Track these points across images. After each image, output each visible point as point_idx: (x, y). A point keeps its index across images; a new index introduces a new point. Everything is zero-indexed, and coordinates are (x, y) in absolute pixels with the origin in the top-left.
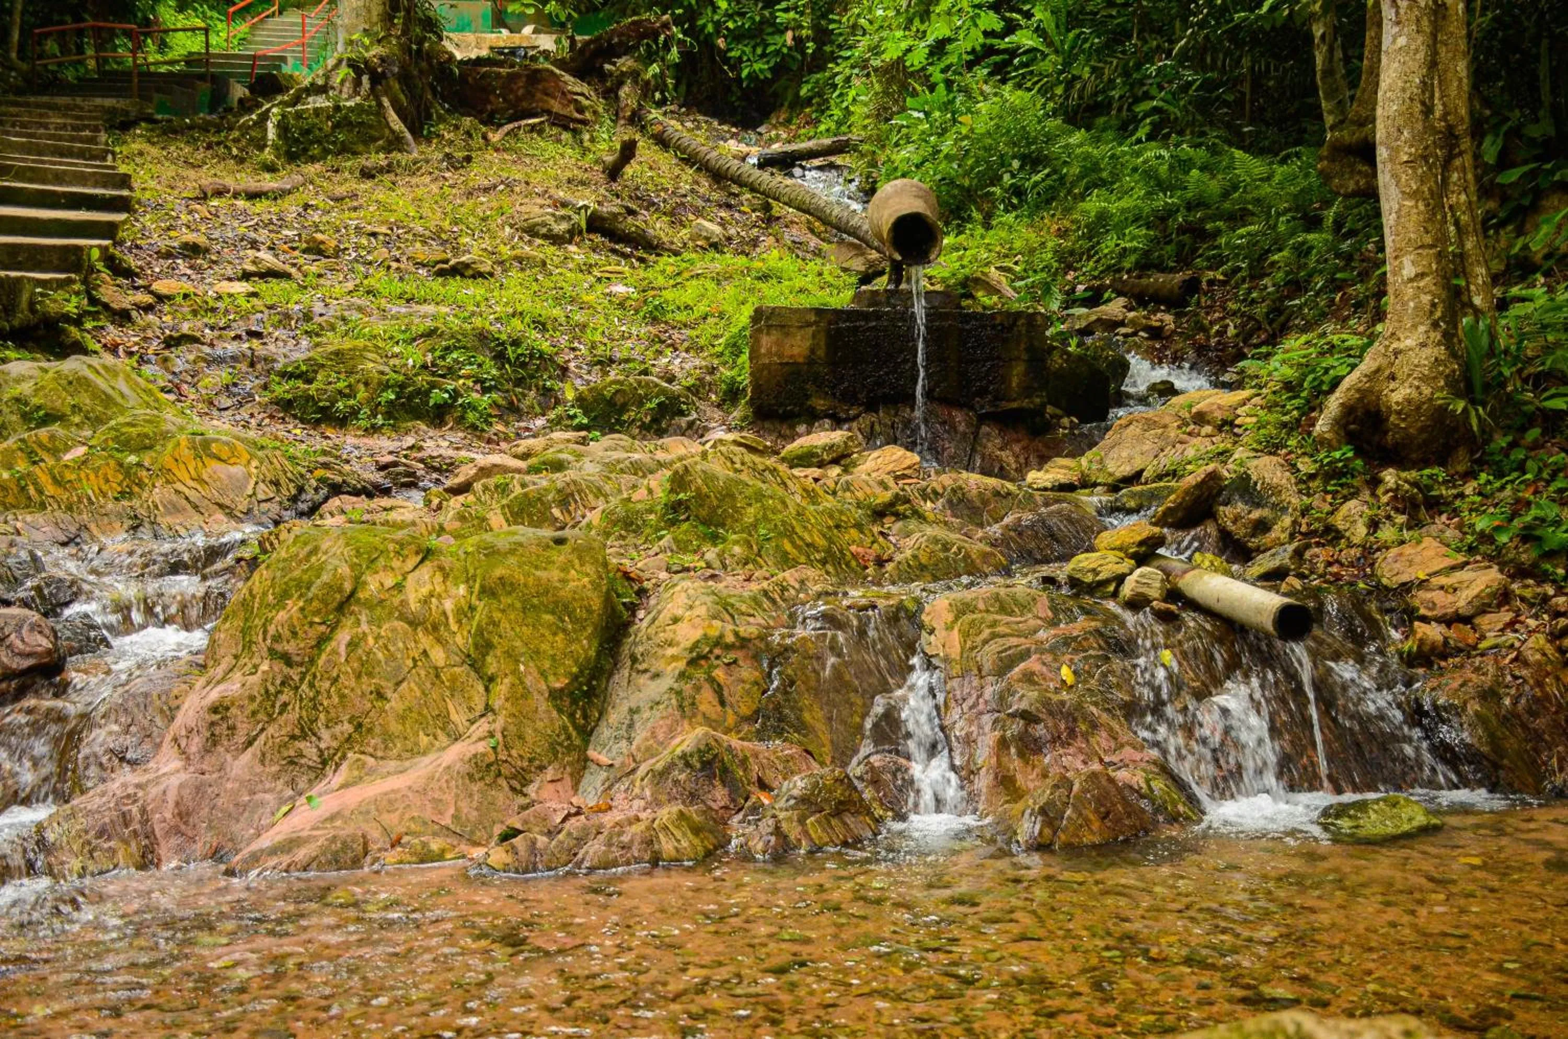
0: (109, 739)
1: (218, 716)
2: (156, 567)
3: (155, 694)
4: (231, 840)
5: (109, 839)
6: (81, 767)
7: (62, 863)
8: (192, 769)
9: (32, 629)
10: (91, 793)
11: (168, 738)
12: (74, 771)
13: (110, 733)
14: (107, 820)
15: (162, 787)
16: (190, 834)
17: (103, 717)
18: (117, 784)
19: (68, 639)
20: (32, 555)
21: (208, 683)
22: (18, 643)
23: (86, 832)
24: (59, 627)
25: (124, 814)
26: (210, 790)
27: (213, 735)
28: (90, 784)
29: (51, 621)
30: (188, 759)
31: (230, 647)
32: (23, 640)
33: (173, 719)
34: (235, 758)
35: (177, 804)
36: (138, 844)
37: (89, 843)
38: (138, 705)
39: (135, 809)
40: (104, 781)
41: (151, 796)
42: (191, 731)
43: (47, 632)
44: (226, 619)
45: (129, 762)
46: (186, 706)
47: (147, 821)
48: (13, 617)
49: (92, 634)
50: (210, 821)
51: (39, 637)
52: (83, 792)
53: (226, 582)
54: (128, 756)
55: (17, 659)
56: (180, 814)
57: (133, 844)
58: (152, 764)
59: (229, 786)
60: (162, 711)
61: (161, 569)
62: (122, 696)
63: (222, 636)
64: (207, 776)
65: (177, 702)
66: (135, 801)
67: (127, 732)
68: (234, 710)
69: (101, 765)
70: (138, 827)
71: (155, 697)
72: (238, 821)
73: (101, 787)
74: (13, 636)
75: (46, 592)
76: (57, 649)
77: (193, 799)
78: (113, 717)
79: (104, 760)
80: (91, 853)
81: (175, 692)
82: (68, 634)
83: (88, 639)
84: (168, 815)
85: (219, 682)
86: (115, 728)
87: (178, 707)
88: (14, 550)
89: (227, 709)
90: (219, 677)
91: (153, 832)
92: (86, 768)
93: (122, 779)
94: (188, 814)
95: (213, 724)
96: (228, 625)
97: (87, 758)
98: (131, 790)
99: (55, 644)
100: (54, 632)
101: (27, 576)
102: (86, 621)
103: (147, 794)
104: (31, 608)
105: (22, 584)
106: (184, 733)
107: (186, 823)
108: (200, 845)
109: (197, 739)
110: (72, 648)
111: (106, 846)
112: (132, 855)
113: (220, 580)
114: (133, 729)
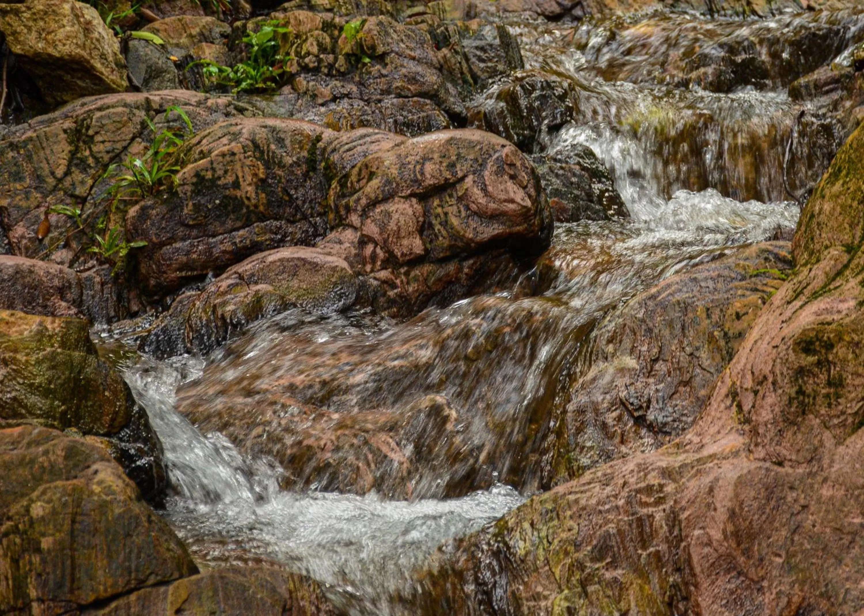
0: (620, 382)
1: (812, 359)
2: (710, 70)
3: (700, 305)
4: (826, 596)
5: (613, 565)
6: (572, 427)
7: (536, 597)
8: (761, 453)
9: (499, 172)
10: (587, 476)
11: (722, 390)
12: (559, 434)
13: (622, 371)
14: (612, 528)
15: (706, 480)
16: (752, 573)
17: (610, 341)
18: (631, 466)
19: (556, 193)
20: (503, 34)
21: (797, 295)
22: (477, 193)
23: (577, 547)
24: (542, 170)
25: (640, 520)
26: (791, 496)
27: (800, 392)
28: (585, 461)
29: (529, 160)
30: (755, 432)
31: (840, 228)
32: (484, 190)
33: (730, 355)
34: (839, 442)
35: (732, 514)
36: (663, 580)
37: (582, 567)
38: (670, 324)
39: (659, 514)
40: (608, 457)
41: (688, 494)
42: (762, 381)
43: (524, 176)
44: (835, 176)
45: (650, 427)
46: (755, 334)
47: (680, 539)
48: (471, 145)
49: (597, 187)
50: (790, 556)
51: (510, 185)
52: (572, 475)
53: (835, 106)
54: (651, 417)
55: (474, 223)
56: (736, 534)
57: (655, 579)
58: (690, 436)
59: (826, 492)
60: (711, 338)
61: (718, 74)
62: (643, 304)
63: (827, 207)
64: (787, 469)
65: (739, 326)
66: (660, 501)
67: (650, 373)
68: (840, 350)
69: (604, 426)
70: (663, 547)
71: (700, 312)
72: (840, 561)
73: (603, 468)
74: (469, 180)
75: (523, 102)
76: (538, 211)
77: (761, 509)
78: (627, 343)
79: (610, 418)
80: (584, 584)
81: (737, 305)
82: (557, 183)
83: (589, 195)
84: (716, 534)
85: (815, 295)
86: (631, 362)
87: (740, 336)
88: (474, 25)
89: (829, 346)
90: (816, 284)
91: (689, 560)
92: (579, 430)
93: (639, 458)
94: (752, 537)
95: (801, 372)
96: (838, 187)
97: (581, 411)
98: (654, 479)
99: (535, 201)
100: (536, 178)
101: (493, 73)
102: (587, 162)
103: (679, 490)
104: (498, 133)
105: (484, 87)
106: (749, 383)
107: (747, 553)
108: (768, 598)
109: (771, 399)
110: (563, 210)
111: (608, 575)
112: (650, 600)
113: (825, 100)
114: (661, 367)
